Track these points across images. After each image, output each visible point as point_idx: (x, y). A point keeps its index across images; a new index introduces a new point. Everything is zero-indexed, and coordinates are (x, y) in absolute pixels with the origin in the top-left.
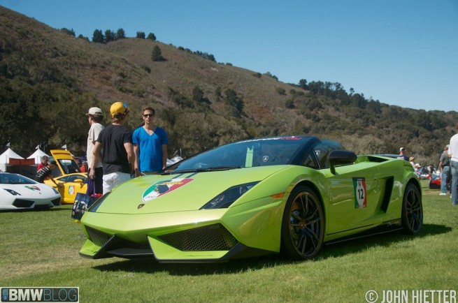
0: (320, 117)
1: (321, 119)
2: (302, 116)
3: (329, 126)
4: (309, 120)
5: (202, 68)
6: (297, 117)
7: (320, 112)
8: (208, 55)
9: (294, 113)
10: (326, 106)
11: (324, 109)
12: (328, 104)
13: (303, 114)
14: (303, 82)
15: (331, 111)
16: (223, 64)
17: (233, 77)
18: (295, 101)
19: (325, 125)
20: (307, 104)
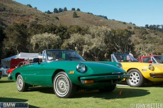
0: (146, 38)
1: (147, 39)
2: (138, 37)
3: (150, 41)
4: (141, 39)
5: (95, 20)
6: (136, 38)
7: (146, 36)
8: (104, 17)
9: (135, 37)
10: (150, 33)
11: (149, 34)
12: (152, 32)
13: (138, 36)
14: (147, 26)
15: (153, 35)
16: (111, 20)
17: (109, 23)
18: (135, 31)
19: (148, 41)
20: (140, 33)
